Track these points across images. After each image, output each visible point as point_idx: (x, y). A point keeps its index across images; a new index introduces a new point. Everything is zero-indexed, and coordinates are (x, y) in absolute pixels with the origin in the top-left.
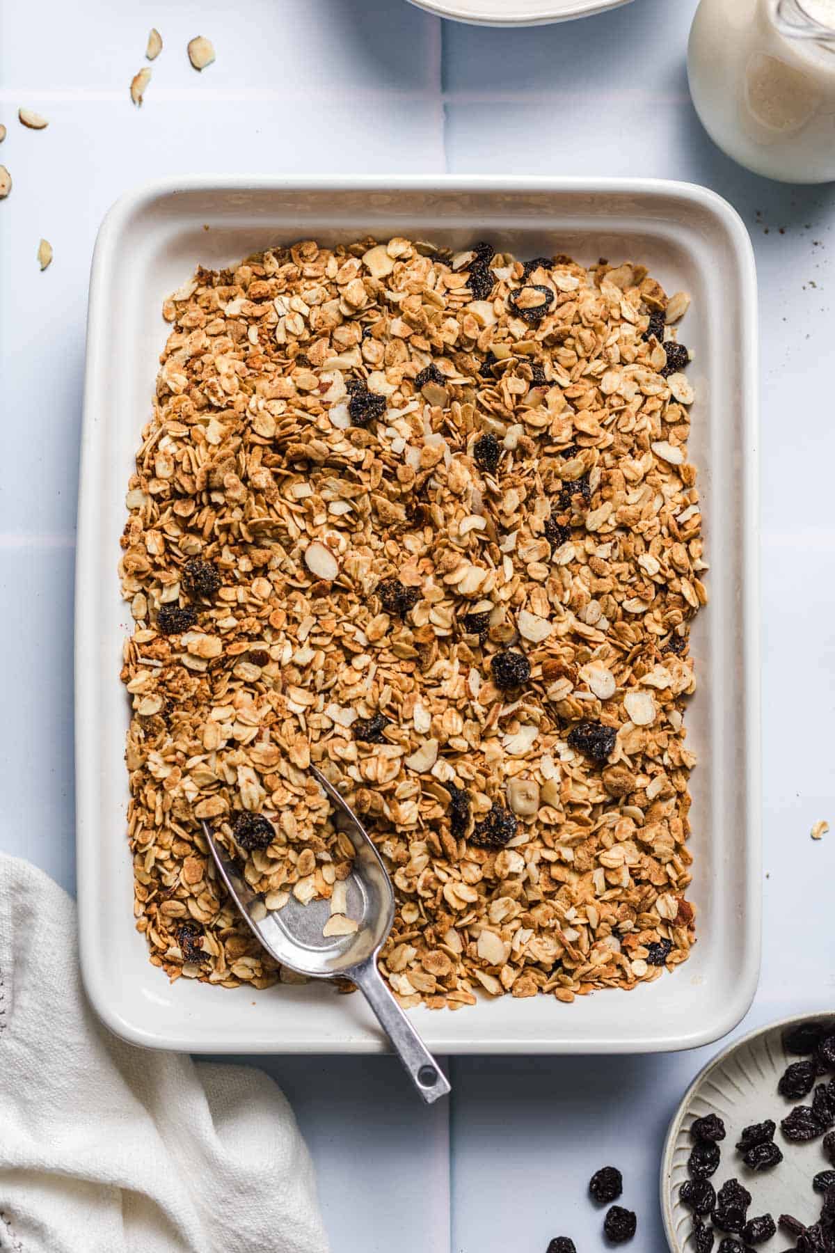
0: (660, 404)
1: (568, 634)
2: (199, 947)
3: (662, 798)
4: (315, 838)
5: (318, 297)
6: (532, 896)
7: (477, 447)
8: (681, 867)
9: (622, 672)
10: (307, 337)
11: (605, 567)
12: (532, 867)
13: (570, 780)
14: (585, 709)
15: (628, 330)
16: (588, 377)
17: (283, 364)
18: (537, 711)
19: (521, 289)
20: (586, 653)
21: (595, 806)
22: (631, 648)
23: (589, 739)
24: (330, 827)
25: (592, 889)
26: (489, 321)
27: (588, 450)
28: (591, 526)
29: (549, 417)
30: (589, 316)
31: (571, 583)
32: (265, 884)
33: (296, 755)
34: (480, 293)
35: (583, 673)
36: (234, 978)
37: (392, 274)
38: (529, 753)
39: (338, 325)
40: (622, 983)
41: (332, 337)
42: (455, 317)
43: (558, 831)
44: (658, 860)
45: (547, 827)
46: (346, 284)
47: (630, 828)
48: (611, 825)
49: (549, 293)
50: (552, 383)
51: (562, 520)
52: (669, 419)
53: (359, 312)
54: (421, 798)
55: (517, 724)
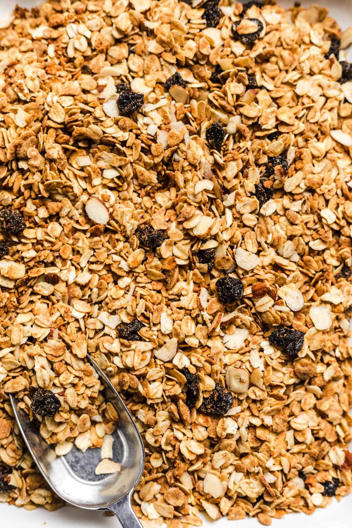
0: (336, 103)
1: (271, 264)
2: (7, 482)
3: (334, 379)
4: (90, 407)
5: (97, 25)
6: (242, 449)
7: (208, 132)
8: (347, 428)
9: (307, 291)
10: (89, 53)
11: (297, 218)
12: (243, 430)
13: (270, 368)
14: (282, 318)
15: (314, 51)
16: (287, 83)
17: (71, 72)
18: (248, 319)
19: (240, 21)
20: (283, 278)
21: (288, 386)
22: (314, 275)
23: (285, 339)
24: (101, 398)
25: (285, 445)
26: (218, 43)
27: (286, 135)
28: (287, 189)
29: (259, 111)
30: (288, 41)
31: (273, 228)
32: (54, 438)
33: (77, 348)
34: (211, 23)
35: (281, 292)
36: (32, 503)
37: (149, 10)
38: (242, 349)
39: (111, 46)
40: (305, 509)
41: (107, 54)
42: (193, 39)
43: (261, 404)
44: (331, 423)
45: (254, 401)
46: (117, 16)
47: (312, 401)
48: (299, 399)
49: (260, 24)
50: (262, 87)
51: (268, 184)
52: (343, 114)
53: (126, 36)
54: (165, 380)
55: (234, 327)
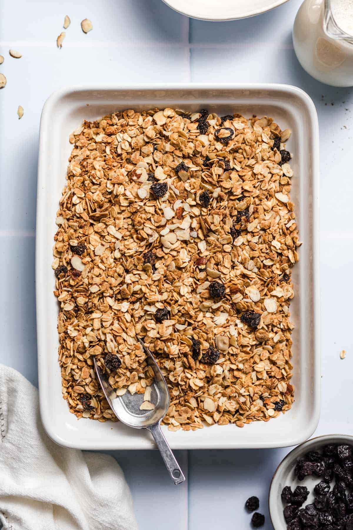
0: (278, 177)
1: (241, 274)
2: (89, 405)
3: (280, 342)
4: (138, 368)
5: (135, 134)
6: (226, 384)
7: (201, 197)
8: (288, 370)
9: (263, 290)
10: (130, 151)
11: (256, 246)
12: (226, 372)
13: (241, 335)
14: (248, 306)
15: (265, 146)
16: (248, 166)
17: (121, 163)
18: (228, 307)
19: (220, 129)
20: (248, 282)
21: (252, 346)
22: (267, 280)
23: (250, 318)
25: (251, 380)
26: (207, 143)
27: (248, 198)
28: (250, 230)
29: (232, 184)
30: (249, 140)
31: (242, 253)
32: (117, 385)
34: (202, 131)
35: (247, 291)
36: (104, 418)
37: (166, 124)
38: (224, 324)
39: (143, 146)
40: (264, 419)
41: (141, 151)
42: (192, 142)
43: (237, 357)
44: (279, 368)
45: (232, 355)
46: (147, 128)
47: (267, 355)
48: (259, 354)
49: (232, 131)
50: (233, 169)
51: (237, 227)
52: (283, 183)
53: (152, 140)
54: (180, 344)
55: (220, 313)
